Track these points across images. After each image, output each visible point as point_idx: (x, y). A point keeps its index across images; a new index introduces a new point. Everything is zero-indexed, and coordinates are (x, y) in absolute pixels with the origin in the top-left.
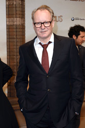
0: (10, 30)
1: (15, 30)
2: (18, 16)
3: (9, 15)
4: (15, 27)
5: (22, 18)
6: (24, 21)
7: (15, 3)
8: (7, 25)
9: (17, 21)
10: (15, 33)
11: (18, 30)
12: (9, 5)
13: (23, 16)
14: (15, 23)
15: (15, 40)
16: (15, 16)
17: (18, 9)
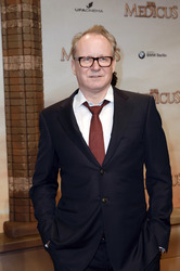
0: (12, 81)
1: (21, 81)
2: (27, 51)
3: (8, 49)
4: (21, 74)
5: (35, 55)
6: (41, 61)
7: (20, 25)
8: (5, 71)
9: (26, 63)
10: (21, 88)
11: (28, 81)
12: (7, 29)
13: (37, 51)
14: (22, 67)
15: (22, 102)
16: (20, 51)
17: (26, 37)
